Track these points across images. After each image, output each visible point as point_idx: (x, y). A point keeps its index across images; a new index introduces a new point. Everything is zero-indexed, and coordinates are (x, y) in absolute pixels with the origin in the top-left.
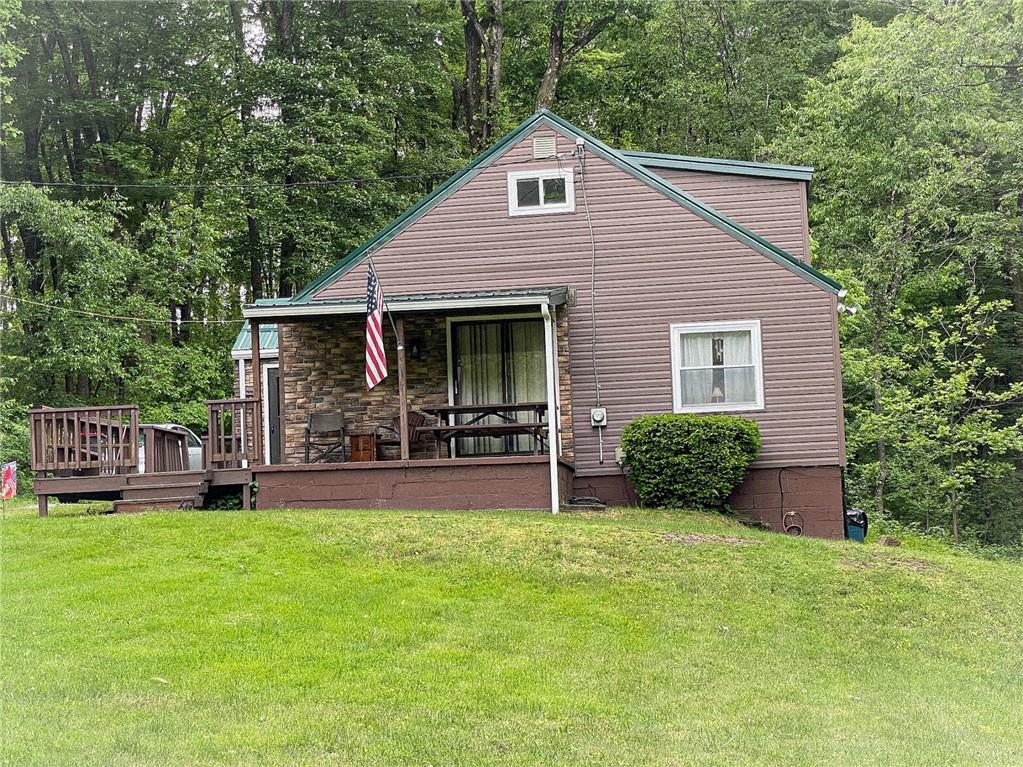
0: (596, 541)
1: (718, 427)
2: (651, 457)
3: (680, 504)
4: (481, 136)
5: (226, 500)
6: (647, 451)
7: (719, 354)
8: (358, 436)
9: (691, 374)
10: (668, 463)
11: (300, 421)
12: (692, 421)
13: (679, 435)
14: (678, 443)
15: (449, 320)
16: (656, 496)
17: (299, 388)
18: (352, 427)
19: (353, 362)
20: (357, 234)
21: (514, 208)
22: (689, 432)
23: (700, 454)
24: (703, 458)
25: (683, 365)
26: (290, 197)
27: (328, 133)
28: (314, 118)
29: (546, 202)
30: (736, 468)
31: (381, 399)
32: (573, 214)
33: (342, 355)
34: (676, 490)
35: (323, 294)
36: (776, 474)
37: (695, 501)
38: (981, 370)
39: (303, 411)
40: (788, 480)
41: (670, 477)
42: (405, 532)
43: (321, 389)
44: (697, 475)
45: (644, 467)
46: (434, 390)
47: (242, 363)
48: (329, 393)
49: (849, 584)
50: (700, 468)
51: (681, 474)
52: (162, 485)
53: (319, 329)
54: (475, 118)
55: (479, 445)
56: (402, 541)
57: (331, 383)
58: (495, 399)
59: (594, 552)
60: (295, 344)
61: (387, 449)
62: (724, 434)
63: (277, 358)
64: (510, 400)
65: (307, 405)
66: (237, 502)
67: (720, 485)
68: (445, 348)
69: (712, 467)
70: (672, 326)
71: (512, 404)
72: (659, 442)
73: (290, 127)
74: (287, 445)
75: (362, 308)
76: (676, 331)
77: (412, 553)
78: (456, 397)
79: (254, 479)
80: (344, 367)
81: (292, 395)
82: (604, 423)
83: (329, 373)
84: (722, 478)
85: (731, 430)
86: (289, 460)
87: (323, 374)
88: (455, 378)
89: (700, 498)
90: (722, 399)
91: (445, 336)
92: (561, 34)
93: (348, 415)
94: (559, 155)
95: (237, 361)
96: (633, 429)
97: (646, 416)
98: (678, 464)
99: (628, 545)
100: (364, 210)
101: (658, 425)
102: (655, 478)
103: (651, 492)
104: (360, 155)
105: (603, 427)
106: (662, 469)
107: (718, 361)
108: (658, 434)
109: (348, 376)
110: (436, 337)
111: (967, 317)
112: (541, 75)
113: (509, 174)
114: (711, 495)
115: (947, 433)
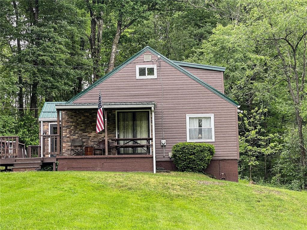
0: (178, 183)
1: (203, 147)
2: (183, 156)
3: (191, 171)
4: (96, 53)
5: (47, 167)
6: (181, 154)
7: (201, 124)
8: (88, 147)
9: (192, 130)
10: (188, 158)
11: (68, 142)
12: (196, 145)
13: (192, 149)
14: (191, 152)
15: (117, 111)
16: (184, 168)
17: (68, 131)
18: (85, 144)
19: (86, 123)
20: (58, 82)
21: (138, 76)
22: (195, 148)
23: (198, 155)
24: (199, 156)
25: (190, 127)
26: (38, 69)
27: (51, 50)
28: (46, 45)
29: (148, 75)
30: (208, 160)
31: (94, 135)
32: (156, 79)
33: (82, 121)
34: (190, 166)
35: (76, 101)
36: (218, 162)
37: (196, 170)
38: (260, 130)
39: (69, 139)
40: (222, 163)
41: (188, 162)
42: (118, 179)
43: (75, 132)
44: (197, 162)
45: (180, 159)
46: (112, 133)
47: (42, 122)
48: (77, 133)
49: (260, 198)
50: (198, 159)
51: (192, 161)
52: (28, 162)
53: (75, 113)
54: (93, 47)
55: (125, 150)
56: (118, 183)
57: (78, 130)
58: (130, 136)
59: (179, 187)
60: (67, 117)
61: (96, 151)
62: (205, 149)
63: (56, 121)
64: (135, 137)
65: (70, 137)
66: (51, 168)
67: (204, 165)
68: (115, 120)
69: (201, 159)
70: (187, 115)
71: (136, 138)
72: (185, 151)
73: (38, 47)
74: (63, 149)
75: (97, 107)
76: (188, 116)
77: (123, 186)
78: (118, 135)
79: (57, 161)
80: (82, 125)
81: (65, 134)
82: (165, 145)
83: (78, 127)
84: (205, 163)
85: (207, 148)
86: (64, 154)
87: (76, 127)
88: (118, 129)
89: (197, 169)
90: (201, 138)
91: (115, 116)
92: (121, 23)
93: (84, 140)
94: (153, 61)
95: (40, 122)
96: (176, 147)
97: (180, 143)
98: (191, 158)
99: (188, 185)
100: (60, 74)
101: (185, 146)
102: (183, 162)
103: (182, 167)
104: (61, 57)
105: (165, 146)
106: (186, 160)
107: (200, 126)
108: (185, 149)
109: (84, 128)
110: (112, 116)
111: (255, 114)
112: (114, 35)
113: (136, 66)
114: (201, 168)
115: (251, 148)
